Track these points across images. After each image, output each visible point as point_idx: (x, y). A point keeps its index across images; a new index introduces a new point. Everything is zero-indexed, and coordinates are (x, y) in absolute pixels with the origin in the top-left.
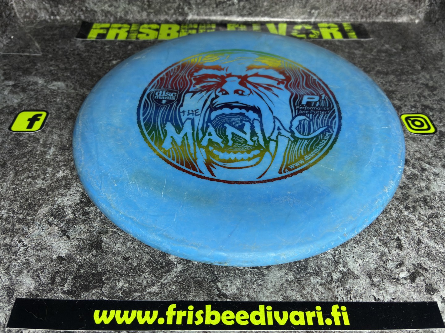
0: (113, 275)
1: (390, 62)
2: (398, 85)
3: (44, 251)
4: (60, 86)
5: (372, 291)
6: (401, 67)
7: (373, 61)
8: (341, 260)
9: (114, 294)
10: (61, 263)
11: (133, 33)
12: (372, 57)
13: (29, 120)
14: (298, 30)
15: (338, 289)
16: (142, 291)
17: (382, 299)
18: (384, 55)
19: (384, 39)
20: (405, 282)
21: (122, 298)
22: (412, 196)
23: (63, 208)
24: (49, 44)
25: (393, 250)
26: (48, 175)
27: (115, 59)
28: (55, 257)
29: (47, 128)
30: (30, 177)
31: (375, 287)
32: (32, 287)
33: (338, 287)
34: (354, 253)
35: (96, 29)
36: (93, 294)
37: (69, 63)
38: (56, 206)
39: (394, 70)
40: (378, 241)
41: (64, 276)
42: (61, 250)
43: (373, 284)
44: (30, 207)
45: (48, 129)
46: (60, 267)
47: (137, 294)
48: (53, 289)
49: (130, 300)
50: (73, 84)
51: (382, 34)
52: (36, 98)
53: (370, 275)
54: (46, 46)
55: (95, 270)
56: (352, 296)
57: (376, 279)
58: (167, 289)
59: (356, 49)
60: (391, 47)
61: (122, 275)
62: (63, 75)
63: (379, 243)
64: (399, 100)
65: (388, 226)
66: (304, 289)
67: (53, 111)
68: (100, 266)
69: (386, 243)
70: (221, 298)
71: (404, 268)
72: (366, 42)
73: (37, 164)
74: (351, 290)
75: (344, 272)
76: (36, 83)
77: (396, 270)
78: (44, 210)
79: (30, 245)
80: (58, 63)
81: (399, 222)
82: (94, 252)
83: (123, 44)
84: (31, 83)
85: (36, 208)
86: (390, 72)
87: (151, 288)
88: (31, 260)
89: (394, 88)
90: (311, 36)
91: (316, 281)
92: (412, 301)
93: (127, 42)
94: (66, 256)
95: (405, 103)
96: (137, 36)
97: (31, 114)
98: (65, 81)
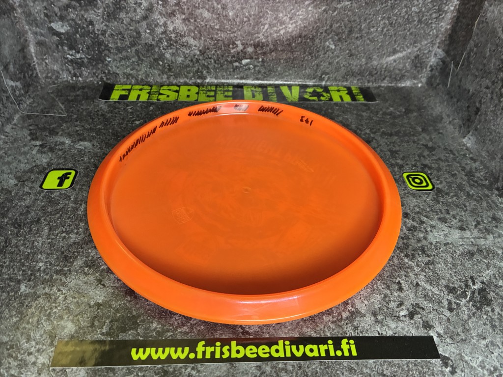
0: (147, 318)
1: (394, 125)
2: (400, 145)
3: (82, 299)
4: (87, 146)
5: (376, 327)
6: (404, 129)
7: (378, 123)
8: (350, 301)
9: (149, 334)
10: (98, 309)
11: (154, 94)
12: (378, 119)
13: (59, 178)
14: (310, 93)
15: (347, 326)
16: (173, 331)
17: (384, 333)
18: (388, 117)
19: (389, 102)
20: (404, 319)
21: (156, 337)
22: (411, 246)
23: (97, 260)
24: (73, 105)
25: (395, 292)
26: (81, 230)
27: (138, 119)
28: (92, 303)
29: (77, 185)
30: (64, 232)
31: (379, 324)
32: (73, 330)
33: (347, 324)
34: (361, 295)
35: (117, 90)
36: (129, 335)
37: (93, 123)
38: (90, 258)
39: (397, 131)
40: (382, 284)
41: (102, 319)
42: (98, 297)
43: (377, 321)
44: (66, 259)
45: (78, 187)
46: (98, 312)
47: (169, 334)
48: (93, 331)
49: (164, 338)
50: (99, 143)
51: (387, 97)
52: (65, 158)
53: (374, 314)
54: (71, 107)
55: (130, 314)
56: (359, 331)
57: (379, 317)
58: (196, 329)
59: (363, 112)
60: (395, 109)
61: (154, 318)
62: (89, 135)
63: (383, 287)
64: (402, 159)
65: (390, 272)
66: (318, 326)
67: (81, 169)
68: (135, 310)
69: (389, 286)
70: (245, 335)
71: (404, 308)
72: (373, 105)
73: (70, 220)
74: (359, 327)
75: (352, 311)
76: (63, 143)
77: (397, 309)
78: (79, 262)
79: (68, 293)
80: (83, 124)
81: (400, 268)
82: (129, 298)
83: (144, 105)
84: (58, 143)
85: (72, 260)
86: (394, 133)
87: (182, 329)
88: (70, 307)
89: (397, 148)
90: (322, 98)
91: (328, 320)
92: (411, 335)
93: (148, 104)
94: (102, 302)
95: (407, 162)
96: (158, 97)
97: (61, 173)
98: (91, 141)
